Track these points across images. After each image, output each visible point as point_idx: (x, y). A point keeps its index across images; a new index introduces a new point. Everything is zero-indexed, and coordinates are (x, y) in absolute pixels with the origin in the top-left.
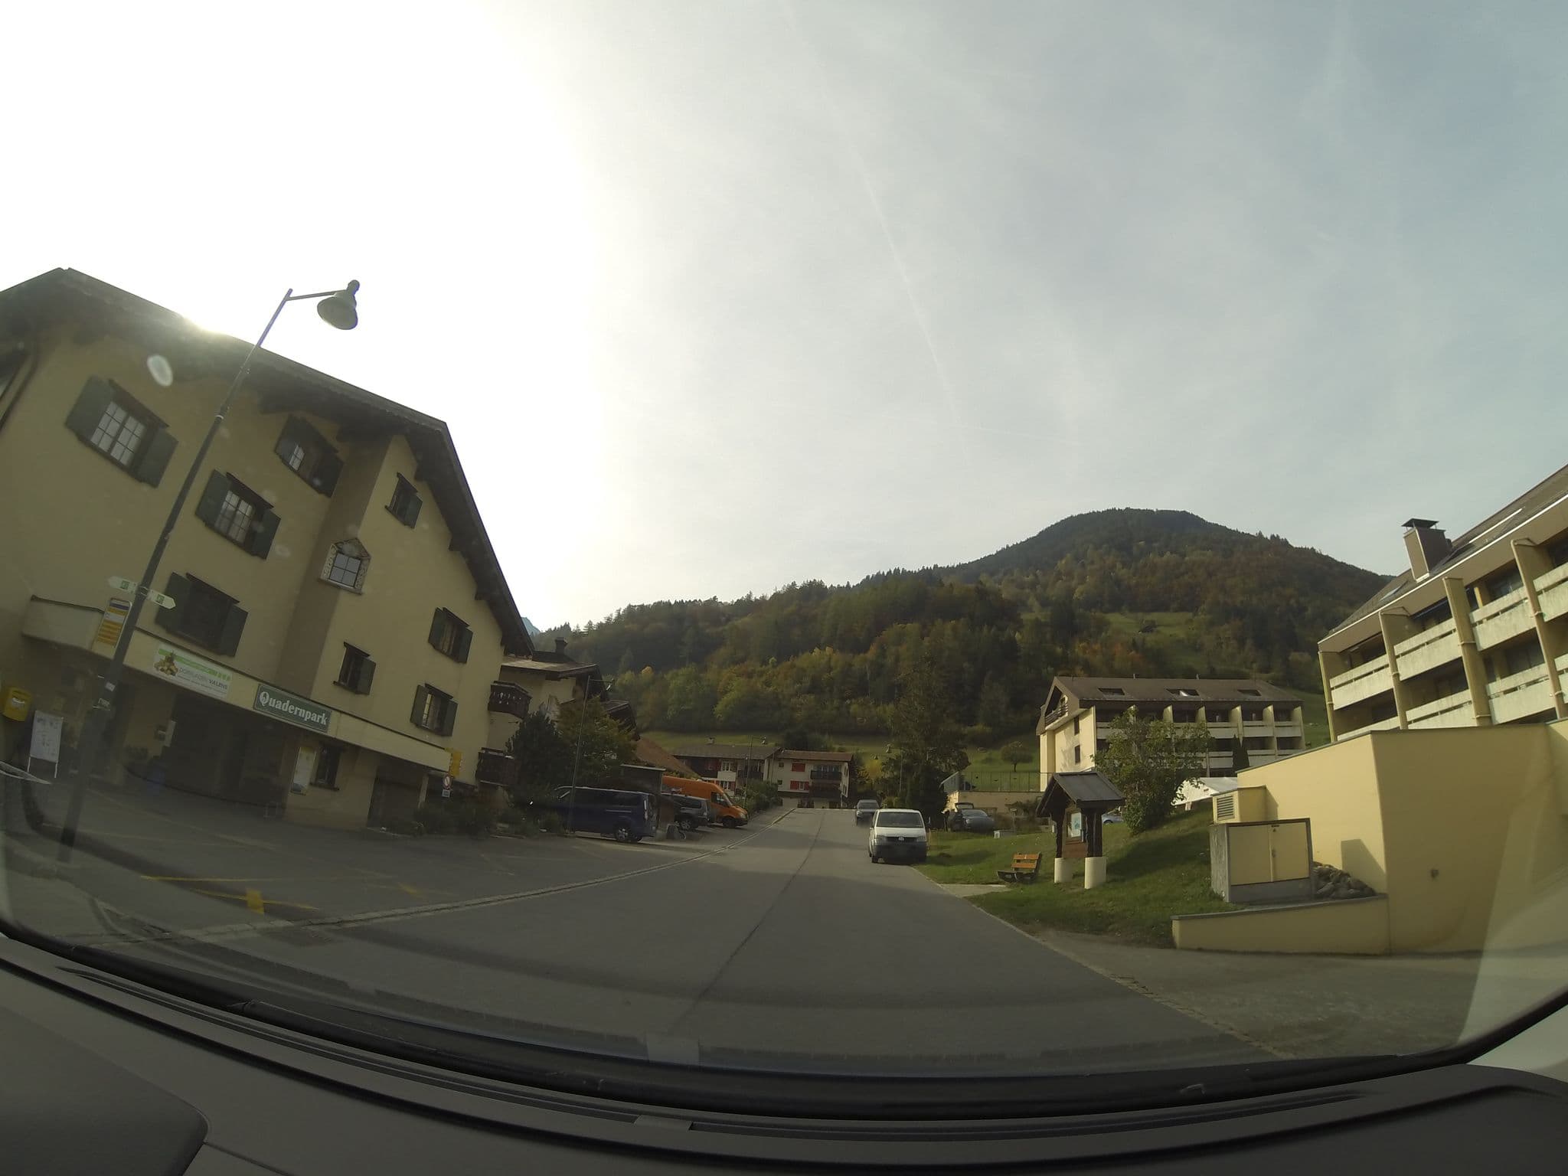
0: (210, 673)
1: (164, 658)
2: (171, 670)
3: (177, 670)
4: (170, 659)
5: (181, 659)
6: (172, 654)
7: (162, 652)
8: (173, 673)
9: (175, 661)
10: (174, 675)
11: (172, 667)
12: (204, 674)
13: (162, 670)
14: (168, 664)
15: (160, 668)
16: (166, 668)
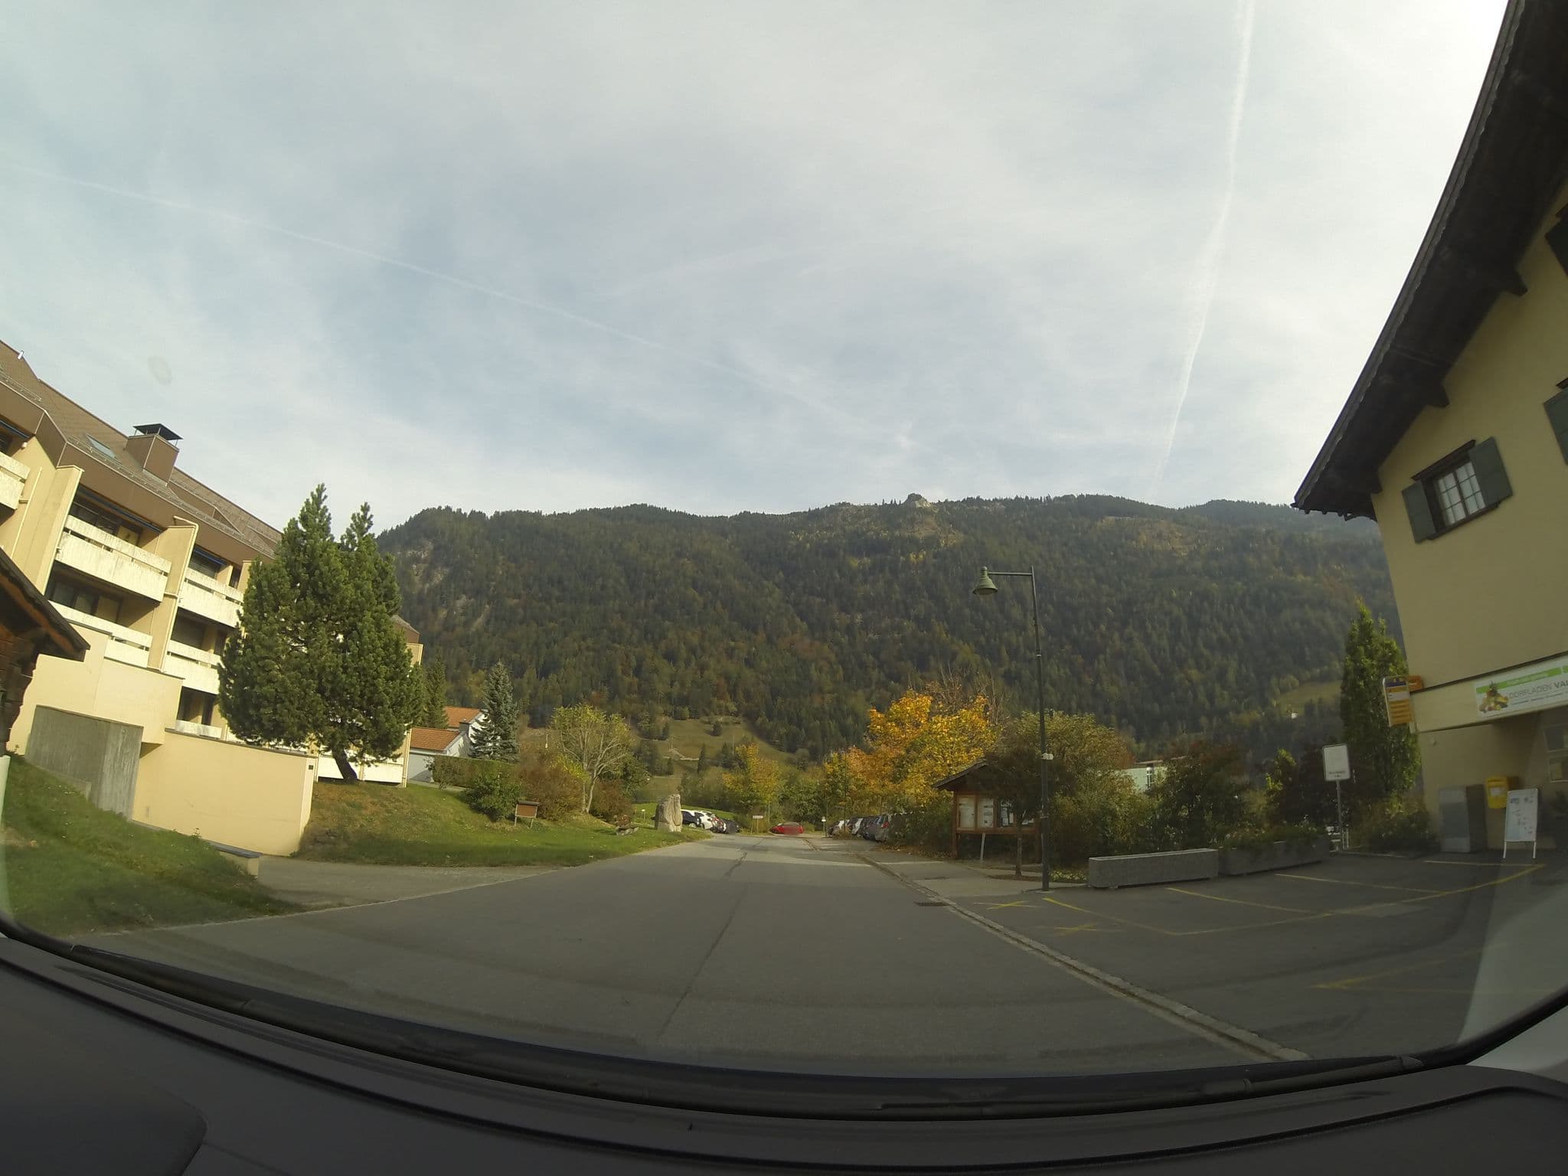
0: (1550, 676)
1: (1485, 695)
2: (1500, 703)
3: (1506, 699)
4: (1493, 692)
5: (1504, 685)
6: (1491, 686)
7: (1480, 691)
8: (1504, 705)
9: (1499, 691)
10: (1506, 706)
11: (1500, 700)
12: (1542, 682)
13: (1490, 709)
14: (1493, 699)
15: (1486, 708)
16: (1493, 705)
